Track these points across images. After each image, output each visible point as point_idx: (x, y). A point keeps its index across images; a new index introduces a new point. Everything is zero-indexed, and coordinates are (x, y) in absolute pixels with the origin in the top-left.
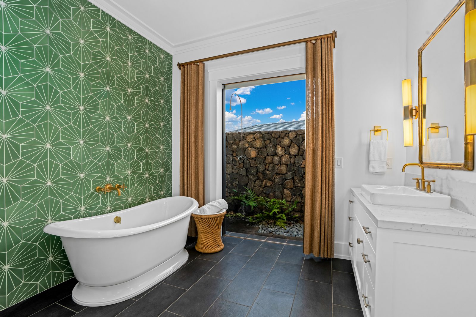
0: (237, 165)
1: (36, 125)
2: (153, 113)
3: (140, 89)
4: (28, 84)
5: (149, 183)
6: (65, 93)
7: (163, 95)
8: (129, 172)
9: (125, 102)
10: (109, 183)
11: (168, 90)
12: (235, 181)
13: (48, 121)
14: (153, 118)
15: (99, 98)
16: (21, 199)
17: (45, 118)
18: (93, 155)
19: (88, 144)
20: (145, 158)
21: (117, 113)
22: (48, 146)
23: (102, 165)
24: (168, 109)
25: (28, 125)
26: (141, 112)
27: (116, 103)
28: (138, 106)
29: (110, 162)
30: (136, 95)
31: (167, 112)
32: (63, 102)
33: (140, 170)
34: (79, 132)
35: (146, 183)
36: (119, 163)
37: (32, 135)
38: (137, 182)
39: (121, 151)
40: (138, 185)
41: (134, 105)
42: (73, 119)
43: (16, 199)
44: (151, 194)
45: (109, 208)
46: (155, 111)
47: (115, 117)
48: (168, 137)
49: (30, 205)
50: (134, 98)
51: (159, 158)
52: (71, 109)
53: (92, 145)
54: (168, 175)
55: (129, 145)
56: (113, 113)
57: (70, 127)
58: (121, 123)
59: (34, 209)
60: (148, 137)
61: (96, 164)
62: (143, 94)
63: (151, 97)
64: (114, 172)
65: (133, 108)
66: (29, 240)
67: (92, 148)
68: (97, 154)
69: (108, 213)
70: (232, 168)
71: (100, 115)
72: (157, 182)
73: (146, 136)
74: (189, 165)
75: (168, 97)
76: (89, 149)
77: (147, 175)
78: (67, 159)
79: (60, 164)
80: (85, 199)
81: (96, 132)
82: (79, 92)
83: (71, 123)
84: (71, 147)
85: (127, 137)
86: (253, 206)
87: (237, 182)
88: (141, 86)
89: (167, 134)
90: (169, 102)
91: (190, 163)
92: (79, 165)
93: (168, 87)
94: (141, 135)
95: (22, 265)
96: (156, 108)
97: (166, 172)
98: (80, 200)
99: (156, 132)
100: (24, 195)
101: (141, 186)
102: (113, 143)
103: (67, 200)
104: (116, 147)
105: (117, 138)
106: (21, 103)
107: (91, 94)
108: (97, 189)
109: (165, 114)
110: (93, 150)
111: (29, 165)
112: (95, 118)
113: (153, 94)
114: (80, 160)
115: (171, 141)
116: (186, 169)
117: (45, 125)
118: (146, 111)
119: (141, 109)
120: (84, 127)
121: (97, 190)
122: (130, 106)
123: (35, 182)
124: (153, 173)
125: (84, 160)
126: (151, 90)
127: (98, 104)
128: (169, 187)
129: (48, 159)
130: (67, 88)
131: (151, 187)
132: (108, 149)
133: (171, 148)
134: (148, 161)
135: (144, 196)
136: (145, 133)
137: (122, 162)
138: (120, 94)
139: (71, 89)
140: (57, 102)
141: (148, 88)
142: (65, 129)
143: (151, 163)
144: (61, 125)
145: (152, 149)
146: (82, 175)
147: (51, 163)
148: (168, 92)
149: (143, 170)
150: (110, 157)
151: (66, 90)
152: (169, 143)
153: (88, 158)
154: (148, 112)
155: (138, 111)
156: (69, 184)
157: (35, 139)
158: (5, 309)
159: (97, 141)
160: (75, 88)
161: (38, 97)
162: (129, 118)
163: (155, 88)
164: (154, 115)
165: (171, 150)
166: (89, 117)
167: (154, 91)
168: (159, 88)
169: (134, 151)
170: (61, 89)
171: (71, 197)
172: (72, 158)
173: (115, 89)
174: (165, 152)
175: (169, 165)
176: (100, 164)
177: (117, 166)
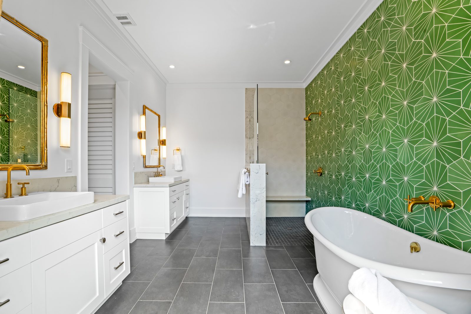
18: (417, 155)
19: (412, 142)
23: (427, 167)
29: (438, 164)
36: (454, 166)
53: (415, 143)
61: (420, 166)
67: (415, 146)
68: (421, 153)
69: (433, 240)
76: (412, 148)
78: (395, 160)
81: (420, 125)
84: (397, 148)
92: (404, 168)
102: (444, 134)
110: (417, 149)
125: (408, 161)
132: (435, 144)
150: (438, 156)
153: (412, 159)
159: (421, 136)
172: (398, 160)
176: (424, 166)
177: (450, 170)
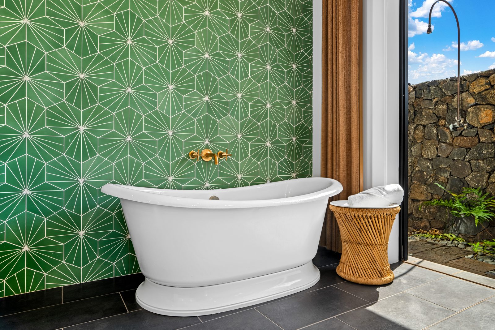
0: (448, 141)
1: (115, 63)
2: (278, 48)
3: (256, 11)
4: (107, 12)
5: (271, 156)
6: (150, 21)
7: (297, 20)
8: (239, 136)
9: (232, 32)
10: (208, 147)
11: (304, 11)
12: (444, 173)
13: (129, 58)
14: (279, 55)
15: (195, 27)
16: (98, 154)
17: (125, 55)
18: (186, 106)
19: (180, 90)
20: (266, 117)
21: (221, 49)
22: (129, 90)
23: (199, 121)
24: (305, 41)
25: (107, 62)
26: (259, 46)
27: (220, 34)
28: (254, 38)
29: (210, 118)
30: (251, 21)
31: (304, 46)
32: (147, 34)
33: (256, 134)
34: (167, 73)
35: (266, 155)
36: (223, 121)
37: (111, 76)
38: (252, 152)
39: (226, 104)
40: (254, 156)
41: (246, 36)
42: (159, 56)
43: (93, 154)
44: (275, 175)
45: (207, 185)
46: (282, 46)
47: (218, 54)
48: (306, 86)
49: (107, 163)
50: (247, 26)
51: (289, 119)
52: (158, 43)
53: (184, 92)
54: (305, 148)
55: (239, 95)
56: (215, 48)
57: (156, 66)
58: (226, 62)
59: (111, 169)
60: (270, 84)
61: (190, 119)
62: (262, 20)
63: (275, 23)
64: (215, 133)
65: (246, 41)
66: (105, 206)
67: (184, 96)
68: (191, 105)
69: (206, 189)
70: (437, 148)
71: (196, 51)
72: (286, 157)
73: (266, 83)
74: (334, 126)
75: (306, 22)
76: (180, 98)
77: (268, 144)
78: (151, 109)
79: (143, 115)
80: (174, 166)
81: (190, 75)
82: (168, 20)
83: (157, 62)
84: (156, 93)
85: (237, 84)
86: (479, 217)
87: (447, 174)
88: (259, 8)
89: (304, 82)
90: (307, 32)
91: (337, 122)
92: (167, 119)
93: (305, 6)
94: (258, 81)
95: (98, 236)
96: (284, 41)
97: (302, 142)
98: (167, 166)
99: (284, 78)
100: (101, 149)
101: (258, 160)
102: (215, 91)
103: (150, 163)
104: (219, 97)
105: (221, 84)
106: (99, 36)
107: (183, 22)
108: (190, 154)
109: (300, 50)
110: (186, 99)
111: (107, 113)
112: (190, 55)
113: (279, 18)
114: (168, 112)
115: (312, 93)
116: (330, 134)
117: (126, 63)
118: (266, 45)
119: (258, 42)
120: (174, 67)
121: (190, 156)
122: (242, 38)
123: (113, 134)
124: (278, 141)
125: (174, 112)
126: (274, 14)
127: (193, 36)
128: (308, 167)
129: (129, 106)
130: (153, 15)
131: (275, 164)
132: (207, 99)
133: (312, 104)
134: (270, 123)
135: (261, 174)
136: (266, 78)
137: (228, 119)
138: (226, 21)
139: (158, 16)
140: (140, 34)
141: (270, 9)
142: (149, 69)
143: (275, 126)
144: (145, 64)
145: (277, 104)
146: (170, 133)
147: (132, 112)
148: (306, 16)
149: (262, 135)
150: (210, 111)
151: (151, 18)
152: (308, 97)
153: (179, 109)
154: (270, 47)
155: (254, 45)
156: (154, 143)
157: (114, 80)
158: (80, 283)
159: (192, 87)
160: (162, 15)
161: (118, 28)
162: (239, 55)
163: (282, 9)
164: (281, 51)
165: (311, 108)
166: (180, 53)
167: (280, 14)
168: (288, 9)
169: (246, 104)
170: (145, 17)
171: (156, 160)
172: (157, 109)
173: (218, 13)
174: (300, 110)
175: (308, 132)
176: (195, 119)
177: (220, 125)
